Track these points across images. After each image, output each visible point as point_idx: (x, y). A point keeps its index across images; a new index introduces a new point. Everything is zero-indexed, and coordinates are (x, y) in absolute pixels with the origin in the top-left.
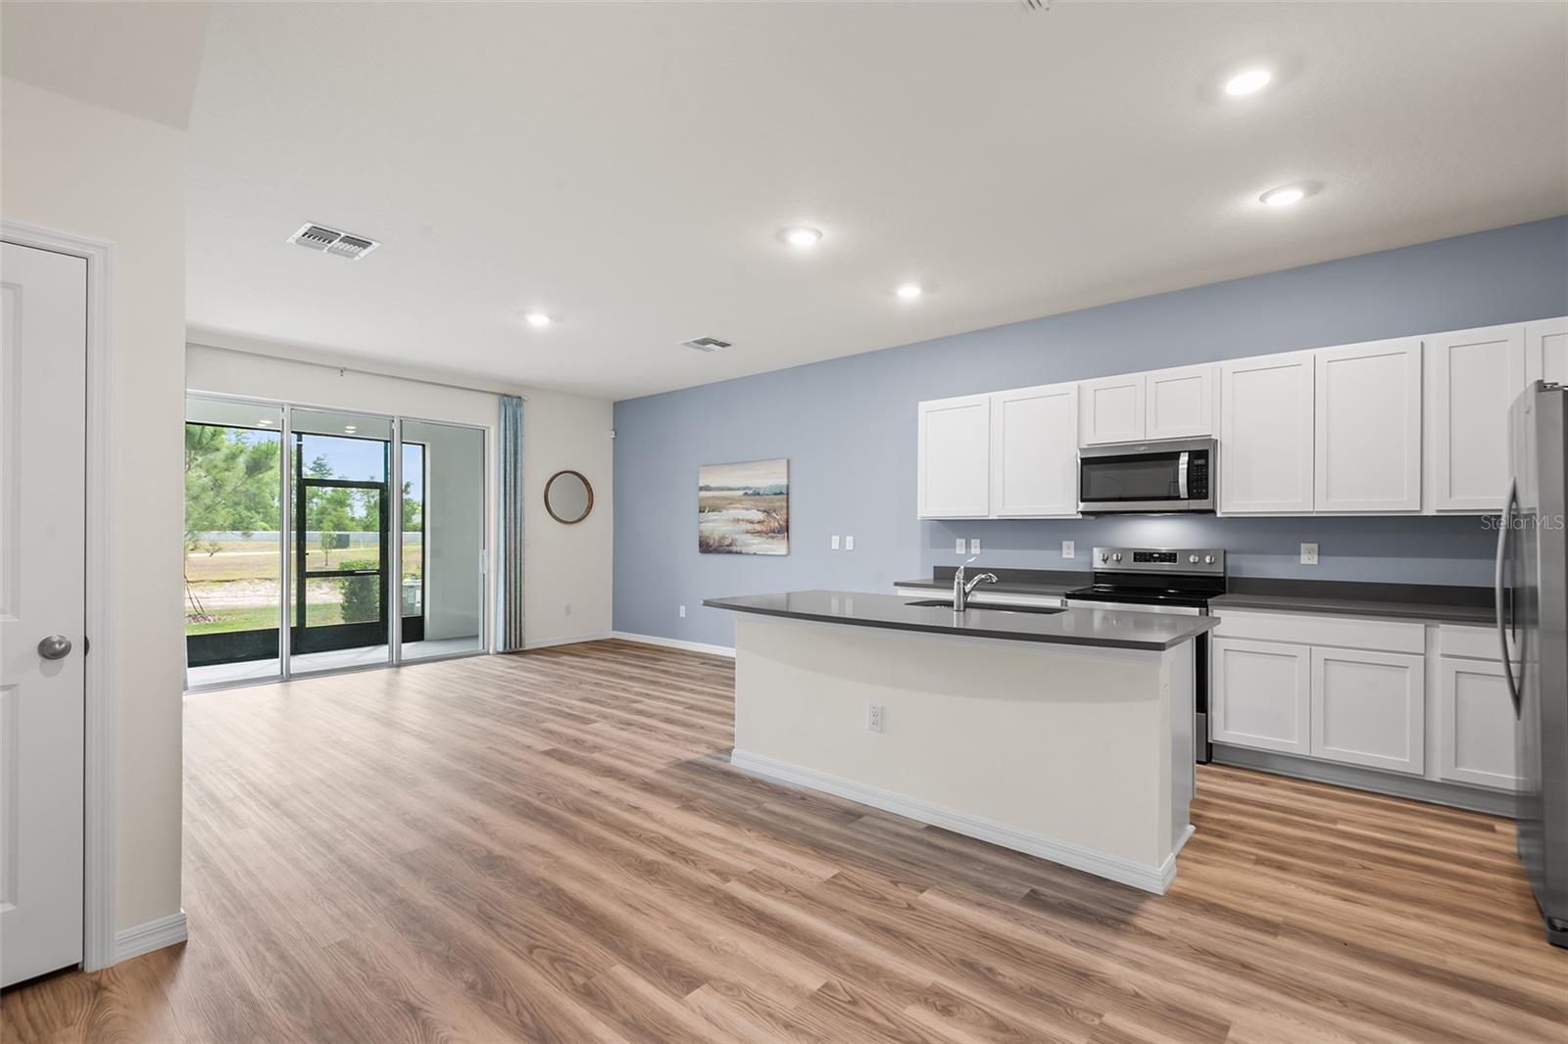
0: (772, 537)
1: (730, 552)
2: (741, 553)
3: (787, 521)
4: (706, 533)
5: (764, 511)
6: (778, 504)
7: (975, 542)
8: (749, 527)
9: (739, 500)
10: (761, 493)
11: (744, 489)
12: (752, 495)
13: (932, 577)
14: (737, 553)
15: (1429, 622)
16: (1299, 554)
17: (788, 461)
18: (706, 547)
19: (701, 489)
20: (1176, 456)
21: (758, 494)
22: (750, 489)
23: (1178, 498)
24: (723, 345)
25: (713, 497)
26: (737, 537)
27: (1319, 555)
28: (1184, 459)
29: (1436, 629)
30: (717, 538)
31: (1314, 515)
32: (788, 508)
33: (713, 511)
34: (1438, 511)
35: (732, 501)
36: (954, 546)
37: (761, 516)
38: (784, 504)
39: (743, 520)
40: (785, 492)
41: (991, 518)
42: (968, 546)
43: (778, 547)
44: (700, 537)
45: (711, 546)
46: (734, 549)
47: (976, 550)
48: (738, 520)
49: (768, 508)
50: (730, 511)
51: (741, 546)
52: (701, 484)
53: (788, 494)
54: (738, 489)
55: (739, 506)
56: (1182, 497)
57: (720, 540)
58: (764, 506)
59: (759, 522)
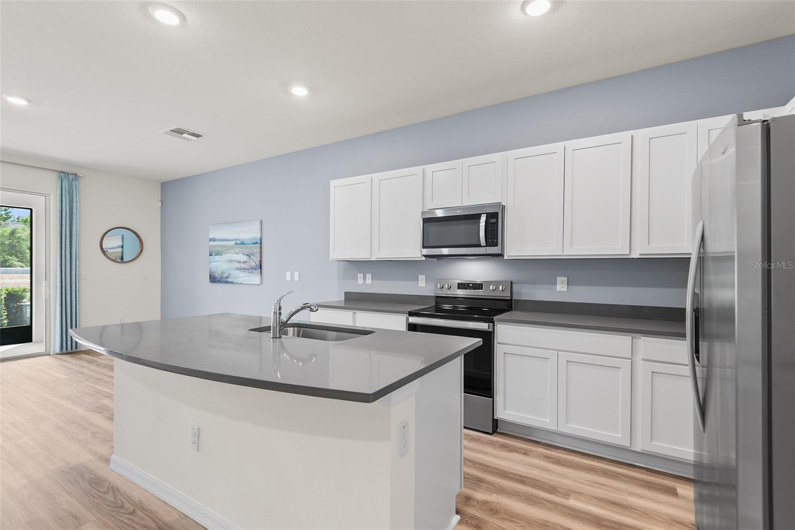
0: (251, 272)
1: (227, 282)
2: (233, 283)
3: (261, 262)
4: (213, 270)
5: (247, 255)
6: (255, 250)
7: (369, 276)
8: (238, 265)
9: (232, 248)
10: (245, 242)
11: (235, 240)
12: (239, 244)
13: (344, 299)
14: (231, 283)
15: (634, 335)
16: (556, 284)
17: (261, 222)
18: (213, 279)
19: (211, 240)
20: (477, 217)
21: (244, 243)
22: (239, 240)
23: (479, 246)
24: (198, 136)
25: (217, 246)
26: (231, 272)
27: (568, 285)
28: (483, 219)
29: (640, 340)
30: (219, 273)
31: (563, 257)
32: (261, 253)
33: (217, 255)
34: (640, 254)
35: (228, 248)
36: (357, 279)
37: (245, 258)
38: (259, 250)
39: (235, 261)
40: (259, 242)
41: (372, 259)
42: (365, 278)
43: (255, 279)
44: (210, 272)
45: (216, 278)
46: (229, 280)
47: (369, 281)
48: (232, 261)
49: (249, 253)
50: (228, 255)
51: (234, 278)
52: (211, 236)
53: (261, 244)
54: (232, 240)
55: (233, 251)
56: (482, 245)
57: (221, 274)
58: (247, 251)
59: (244, 262)
